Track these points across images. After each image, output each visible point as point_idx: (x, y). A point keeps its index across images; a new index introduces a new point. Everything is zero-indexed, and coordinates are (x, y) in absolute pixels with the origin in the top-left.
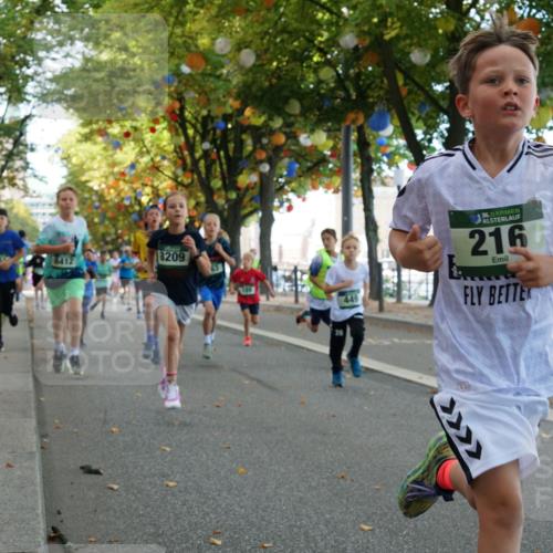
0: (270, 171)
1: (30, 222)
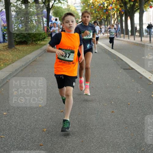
1: (76, 12)
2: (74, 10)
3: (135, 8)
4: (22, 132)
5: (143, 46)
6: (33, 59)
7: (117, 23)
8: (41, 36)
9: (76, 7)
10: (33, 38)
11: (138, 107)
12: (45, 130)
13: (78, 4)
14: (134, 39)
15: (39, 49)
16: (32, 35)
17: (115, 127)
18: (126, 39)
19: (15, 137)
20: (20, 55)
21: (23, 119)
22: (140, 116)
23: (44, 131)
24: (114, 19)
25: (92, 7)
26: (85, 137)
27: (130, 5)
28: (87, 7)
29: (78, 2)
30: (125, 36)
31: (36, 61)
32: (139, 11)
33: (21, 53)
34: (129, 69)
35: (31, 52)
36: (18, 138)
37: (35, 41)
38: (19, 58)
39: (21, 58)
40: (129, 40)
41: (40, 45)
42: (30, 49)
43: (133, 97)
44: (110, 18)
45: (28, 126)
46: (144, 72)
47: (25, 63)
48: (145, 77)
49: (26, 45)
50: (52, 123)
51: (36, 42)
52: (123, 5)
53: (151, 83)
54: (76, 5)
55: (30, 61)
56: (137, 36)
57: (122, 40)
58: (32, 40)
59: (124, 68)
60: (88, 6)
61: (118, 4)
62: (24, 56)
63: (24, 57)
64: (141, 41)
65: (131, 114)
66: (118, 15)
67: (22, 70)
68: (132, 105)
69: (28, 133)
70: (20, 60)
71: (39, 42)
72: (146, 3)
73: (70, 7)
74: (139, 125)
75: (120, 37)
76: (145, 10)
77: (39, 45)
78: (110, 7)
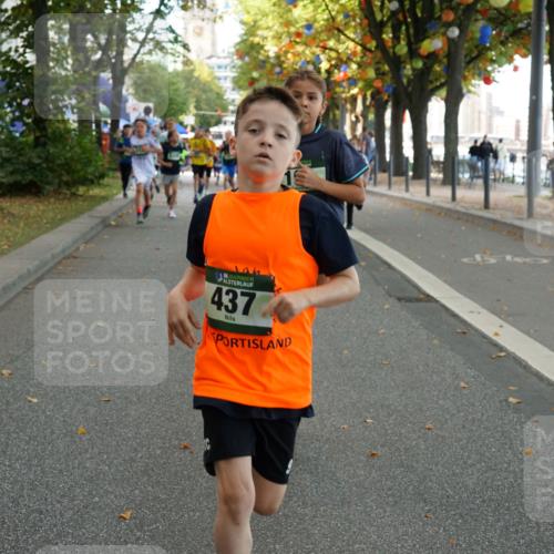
0: (459, 37)
1: (213, 87)
2: (209, 79)
3: (431, 82)
4: (41, 521)
5: (459, 219)
6: (63, 251)
7: (366, 133)
8: (90, 170)
9: (216, 69)
10: (62, 175)
11: (465, 441)
12: (127, 515)
13: (225, 58)
14: (428, 193)
15: (86, 215)
16: (59, 162)
17: (385, 512)
18: (398, 191)
19: (17, 541)
20: (17, 233)
21: (43, 472)
22: (472, 474)
23: (125, 519)
24: (354, 119)
25: (278, 70)
26: (277, 546)
27: (413, 69)
28: (255, 69)
29: (224, 51)
30: (394, 179)
31: (75, 258)
32: (443, 92)
33: (18, 227)
34: (418, 300)
35: (55, 224)
36: (26, 541)
37: (67, 184)
38: (13, 246)
39: (21, 244)
40: (407, 195)
41: (85, 198)
42: (51, 214)
43: (441, 402)
44: (337, 112)
45: (63, 496)
46: (472, 312)
47: (36, 263)
48: (476, 330)
49: (37, 199)
50: (150, 488)
51: (73, 190)
52: (387, 68)
53: (503, 354)
54: (214, 61)
55: (53, 257)
56: (435, 180)
57: (382, 195)
58: (57, 181)
59: (400, 295)
60: (262, 65)
61: (370, 64)
62: (33, 238)
63: (34, 242)
64: (454, 198)
65: (439, 467)
66: (368, 103)
67: (26, 288)
68: (439, 432)
69: (63, 524)
70: (18, 251)
71: (81, 190)
72: (471, 66)
73: (192, 67)
74: (472, 506)
75: (375, 184)
76: (465, 91)
77: (84, 201)
78: (342, 74)
